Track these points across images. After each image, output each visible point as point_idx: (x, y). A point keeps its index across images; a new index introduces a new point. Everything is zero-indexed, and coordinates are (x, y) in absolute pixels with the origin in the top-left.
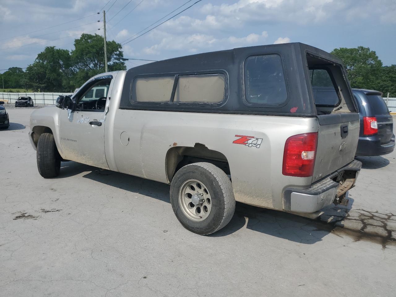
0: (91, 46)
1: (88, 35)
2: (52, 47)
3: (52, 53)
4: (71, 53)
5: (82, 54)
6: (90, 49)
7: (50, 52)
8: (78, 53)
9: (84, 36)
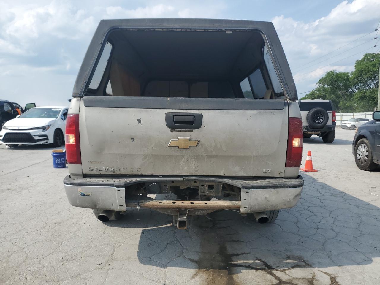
0: (372, 65)
1: (371, 54)
2: (333, 71)
3: (331, 77)
4: (351, 74)
5: (361, 74)
6: (371, 68)
7: (330, 76)
8: (357, 74)
9: (366, 56)
